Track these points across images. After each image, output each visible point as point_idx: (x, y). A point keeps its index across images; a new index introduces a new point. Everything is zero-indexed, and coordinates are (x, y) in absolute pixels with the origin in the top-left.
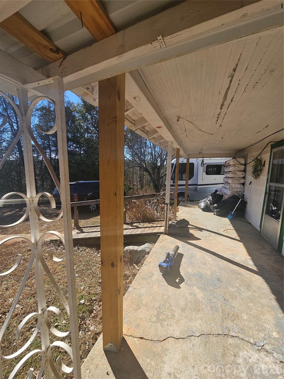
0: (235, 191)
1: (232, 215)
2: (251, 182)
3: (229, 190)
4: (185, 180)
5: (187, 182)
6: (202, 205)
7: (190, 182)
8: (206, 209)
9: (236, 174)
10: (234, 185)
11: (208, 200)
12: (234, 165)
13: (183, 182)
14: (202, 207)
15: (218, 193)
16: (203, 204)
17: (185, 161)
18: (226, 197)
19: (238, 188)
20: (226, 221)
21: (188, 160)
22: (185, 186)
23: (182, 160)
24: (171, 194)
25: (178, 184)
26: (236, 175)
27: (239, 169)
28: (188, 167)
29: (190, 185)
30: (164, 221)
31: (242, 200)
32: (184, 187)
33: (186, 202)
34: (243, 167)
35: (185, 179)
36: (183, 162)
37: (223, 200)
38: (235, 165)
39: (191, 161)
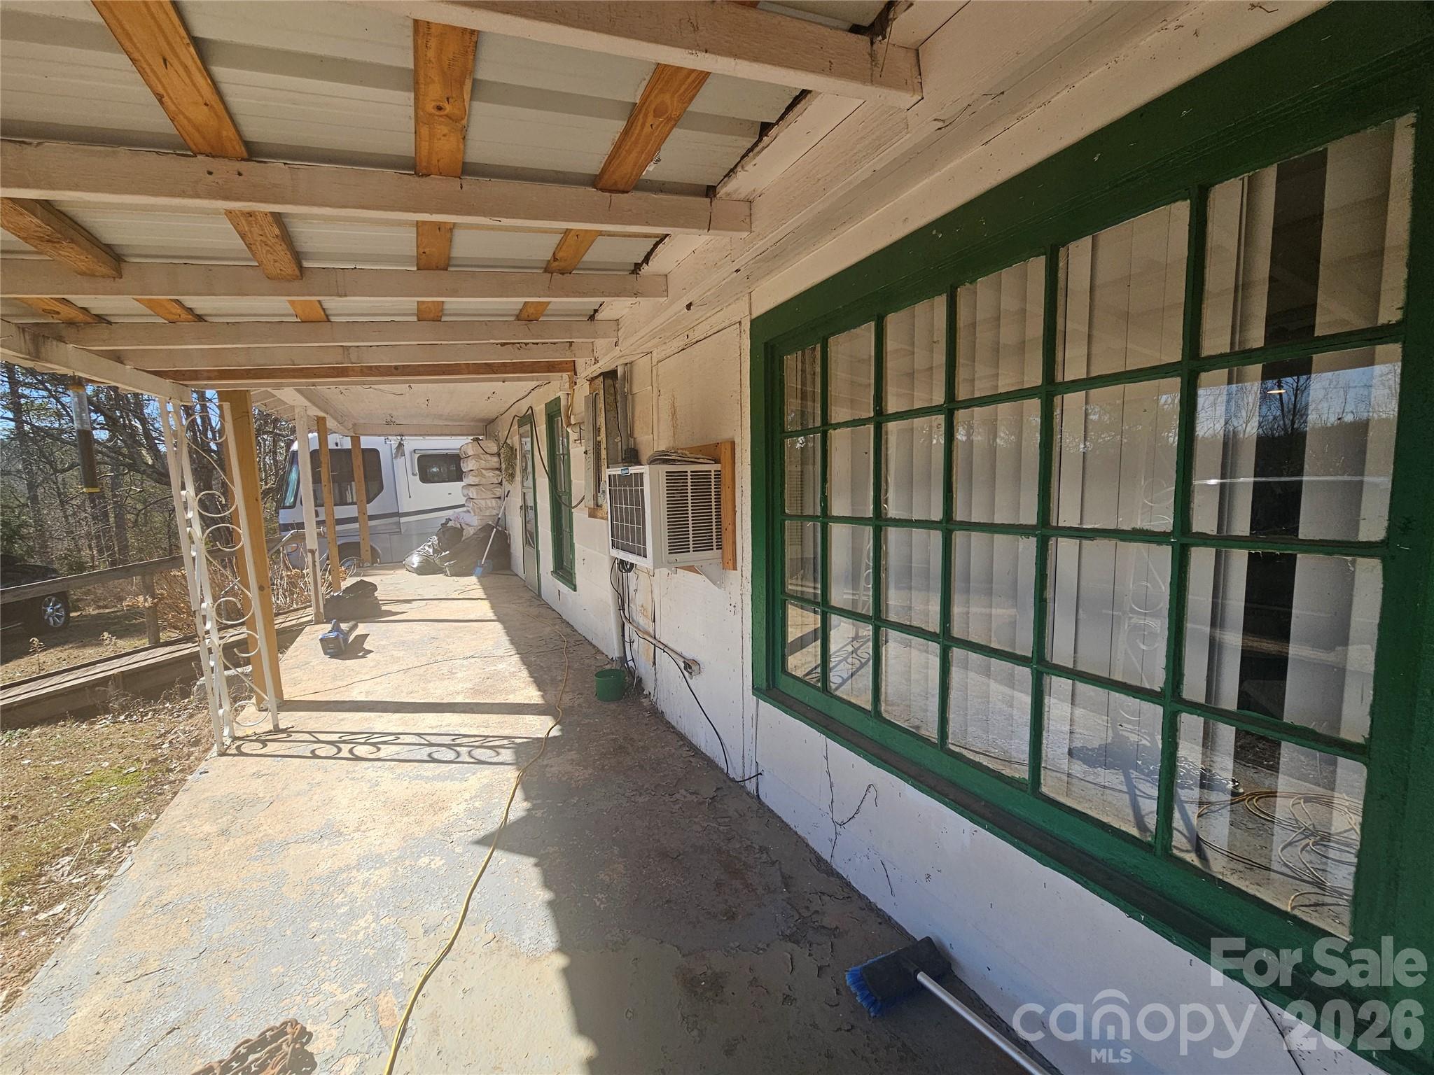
0: (487, 514)
1: (482, 566)
2: (509, 492)
3: (472, 514)
4: (355, 504)
5: (362, 511)
6: (415, 560)
7: (372, 509)
8: (427, 568)
9: (483, 476)
10: (483, 502)
11: (429, 546)
12: (477, 457)
13: (351, 511)
14: (415, 566)
15: (450, 524)
16: (418, 558)
17: (347, 444)
18: (469, 532)
19: (493, 508)
20: (471, 583)
21: (355, 440)
22: (357, 522)
23: (339, 440)
24: (319, 534)
25: (336, 518)
26: (484, 480)
27: (488, 466)
28: (357, 462)
29: (371, 518)
30: (310, 606)
31: (497, 530)
32: (357, 525)
33: (369, 565)
34: (496, 459)
35: (355, 500)
36: (339, 447)
37: (463, 539)
38: (478, 455)
39: (366, 442)
